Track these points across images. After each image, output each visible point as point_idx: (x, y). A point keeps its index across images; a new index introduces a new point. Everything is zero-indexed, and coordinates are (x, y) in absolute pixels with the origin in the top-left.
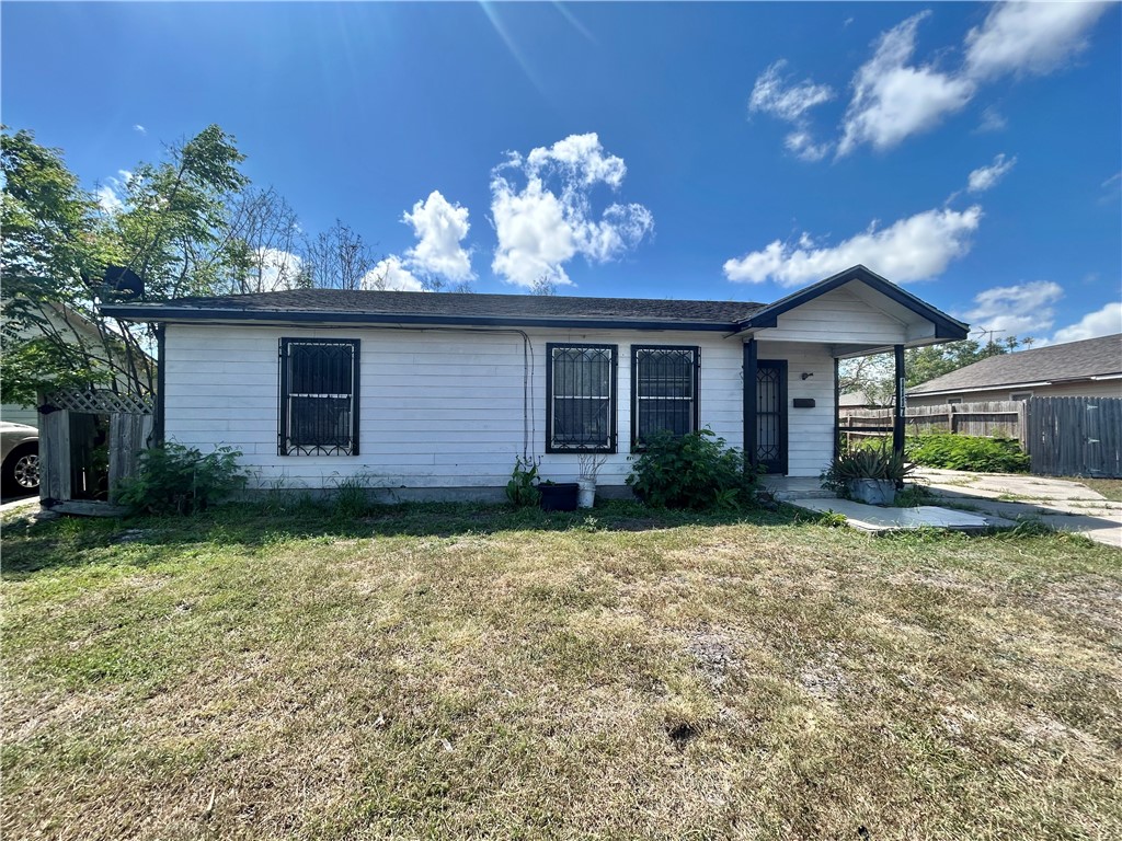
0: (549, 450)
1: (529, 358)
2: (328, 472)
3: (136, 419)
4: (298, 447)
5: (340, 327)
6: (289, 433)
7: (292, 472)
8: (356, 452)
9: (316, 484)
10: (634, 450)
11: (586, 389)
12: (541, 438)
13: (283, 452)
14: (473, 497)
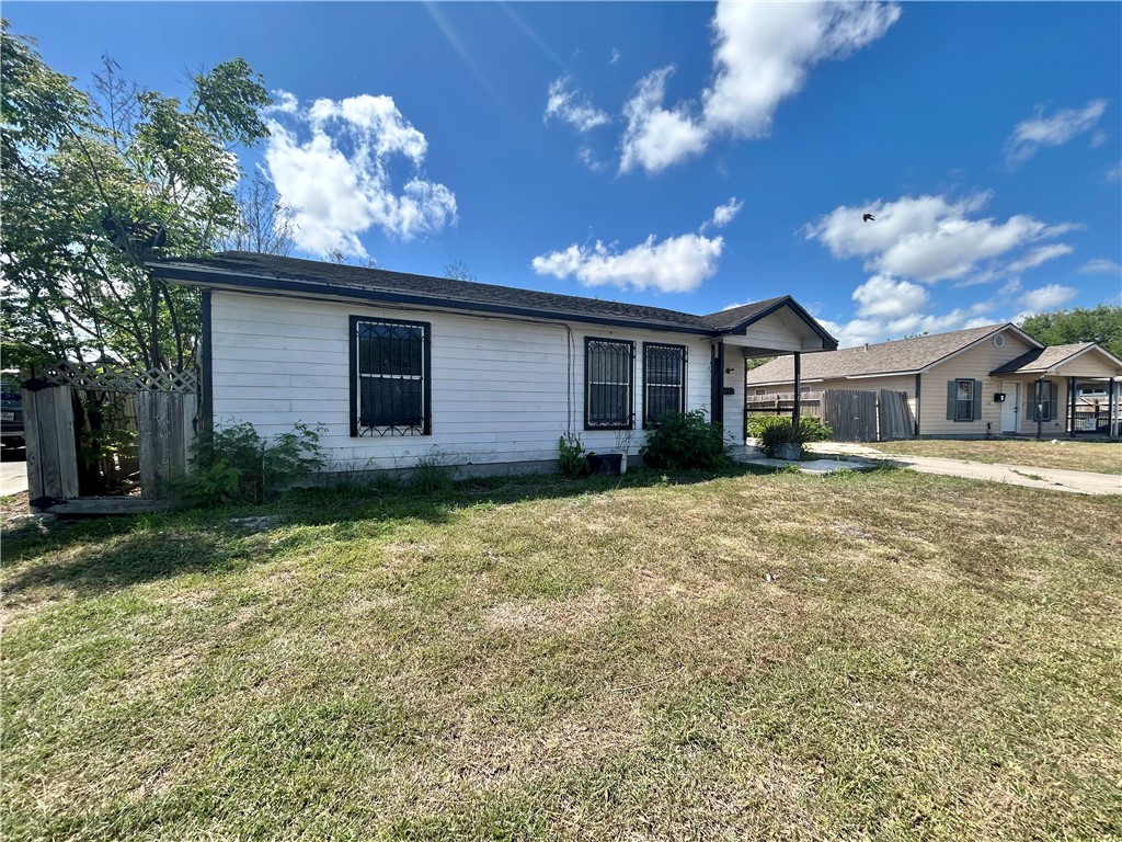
0: (587, 428)
1: (571, 348)
2: (399, 453)
3: (173, 399)
4: (371, 427)
5: (409, 309)
6: (359, 415)
7: (361, 453)
8: (427, 432)
9: (387, 464)
10: (645, 427)
11: (609, 377)
12: (580, 417)
13: (354, 433)
14: (528, 470)
